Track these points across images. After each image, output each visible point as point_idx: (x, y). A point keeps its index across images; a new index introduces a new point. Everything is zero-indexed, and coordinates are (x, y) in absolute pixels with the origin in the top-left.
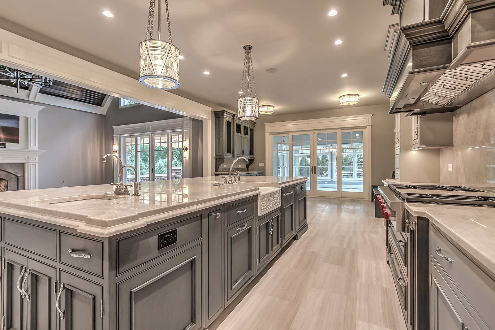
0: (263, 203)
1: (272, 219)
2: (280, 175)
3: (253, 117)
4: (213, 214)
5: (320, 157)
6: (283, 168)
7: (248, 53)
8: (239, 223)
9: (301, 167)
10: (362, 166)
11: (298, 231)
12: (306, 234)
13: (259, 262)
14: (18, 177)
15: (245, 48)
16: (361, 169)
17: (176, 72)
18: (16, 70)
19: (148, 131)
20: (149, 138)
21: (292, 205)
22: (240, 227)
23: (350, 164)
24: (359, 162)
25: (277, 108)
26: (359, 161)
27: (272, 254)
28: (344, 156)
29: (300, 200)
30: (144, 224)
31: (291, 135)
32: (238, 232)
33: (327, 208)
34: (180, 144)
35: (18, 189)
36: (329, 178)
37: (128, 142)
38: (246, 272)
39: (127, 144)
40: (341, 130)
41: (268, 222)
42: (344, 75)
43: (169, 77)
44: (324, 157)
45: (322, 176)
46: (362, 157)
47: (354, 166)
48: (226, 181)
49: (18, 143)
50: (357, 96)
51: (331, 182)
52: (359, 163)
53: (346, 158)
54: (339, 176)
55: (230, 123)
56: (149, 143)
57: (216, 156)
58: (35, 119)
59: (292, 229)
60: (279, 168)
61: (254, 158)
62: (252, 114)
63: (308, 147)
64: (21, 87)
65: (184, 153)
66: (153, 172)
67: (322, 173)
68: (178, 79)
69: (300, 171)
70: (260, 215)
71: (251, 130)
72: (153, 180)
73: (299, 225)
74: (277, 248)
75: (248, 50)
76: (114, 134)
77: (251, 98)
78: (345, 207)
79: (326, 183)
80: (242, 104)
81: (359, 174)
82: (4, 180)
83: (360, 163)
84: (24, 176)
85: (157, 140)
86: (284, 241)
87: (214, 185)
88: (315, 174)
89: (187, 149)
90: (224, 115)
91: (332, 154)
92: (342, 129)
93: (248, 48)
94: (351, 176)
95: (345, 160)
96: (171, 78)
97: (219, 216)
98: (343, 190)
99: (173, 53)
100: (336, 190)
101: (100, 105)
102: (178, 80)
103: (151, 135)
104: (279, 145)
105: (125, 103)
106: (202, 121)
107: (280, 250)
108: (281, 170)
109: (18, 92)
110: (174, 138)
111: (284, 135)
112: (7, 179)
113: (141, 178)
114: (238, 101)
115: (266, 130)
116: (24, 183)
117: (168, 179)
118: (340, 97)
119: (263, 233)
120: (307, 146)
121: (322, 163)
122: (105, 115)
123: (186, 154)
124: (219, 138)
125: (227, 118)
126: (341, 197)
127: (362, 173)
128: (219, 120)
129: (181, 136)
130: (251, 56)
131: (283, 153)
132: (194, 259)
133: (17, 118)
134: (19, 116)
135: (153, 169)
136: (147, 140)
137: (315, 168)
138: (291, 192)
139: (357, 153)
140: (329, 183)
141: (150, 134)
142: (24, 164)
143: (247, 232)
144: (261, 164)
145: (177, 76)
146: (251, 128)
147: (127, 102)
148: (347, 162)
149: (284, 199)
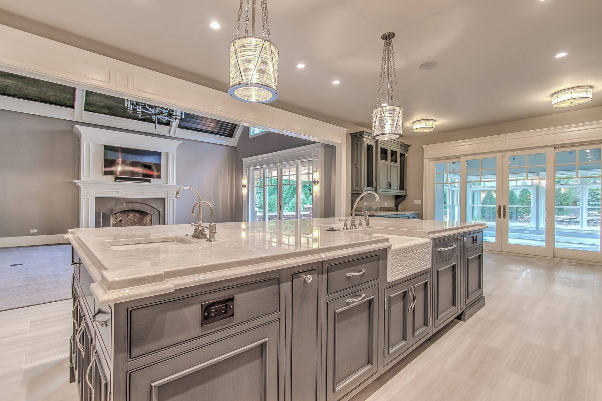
0: (397, 262)
1: (414, 286)
2: (448, 219)
3: (395, 134)
4: (303, 276)
5: (518, 193)
6: (453, 208)
7: (388, 45)
8: (350, 290)
9: (484, 207)
10: (600, 207)
11: (465, 307)
12: (481, 313)
13: (389, 353)
14: (159, 211)
15: (384, 37)
16: (598, 212)
17: (272, 77)
18: (155, 106)
19: (276, 162)
20: (277, 171)
21: (454, 267)
22: (352, 297)
23: (575, 203)
24: (593, 201)
25: (441, 122)
26: (594, 199)
27: (413, 343)
28: (563, 192)
29: (469, 258)
30: (170, 289)
31: (463, 159)
32: (348, 304)
33: (525, 272)
34: (311, 176)
35: (159, 224)
36: (532, 225)
37: (257, 175)
38: (362, 367)
39: (256, 177)
40: (554, 148)
41: (407, 291)
42: (561, 55)
43: (263, 84)
44: (525, 193)
45: (520, 221)
46: (599, 192)
47: (582, 208)
48: (346, 225)
49: (160, 178)
50: (589, 89)
51: (537, 231)
52: (593, 203)
53: (568, 194)
54: (550, 222)
55: (372, 147)
56: (277, 176)
57: (352, 190)
58: (174, 154)
59: (454, 304)
60: (445, 208)
61: (406, 193)
62: (392, 130)
63: (494, 178)
64: (159, 123)
65: (315, 187)
66: (280, 210)
67: (521, 217)
68: (275, 86)
69: (482, 213)
70: (390, 279)
71: (402, 155)
72: (280, 219)
73: (468, 298)
74: (422, 332)
75: (388, 39)
76: (244, 167)
77: (391, 107)
78: (561, 274)
79: (525, 232)
80: (379, 116)
81: (593, 220)
82: (149, 214)
83: (597, 203)
84: (164, 211)
85: (286, 172)
86: (437, 323)
87: (327, 230)
88: (504, 218)
89: (317, 182)
90: (363, 137)
91: (537, 188)
92: (556, 147)
93: (388, 37)
94: (577, 222)
95: (565, 197)
96: (266, 86)
97: (309, 280)
98: (557, 245)
99: (268, 52)
100: (543, 244)
101: (231, 135)
102: (274, 88)
103: (280, 167)
104: (445, 175)
105: (256, 131)
106: (335, 146)
107: (430, 335)
108: (448, 210)
109: (156, 128)
110: (304, 170)
111: (454, 160)
112: (151, 214)
113: (268, 216)
114: (372, 113)
115: (425, 155)
116: (164, 218)
117: (297, 218)
118: (552, 95)
119: (397, 308)
120: (492, 176)
121: (522, 202)
122: (236, 146)
123: (316, 189)
124: (357, 168)
125: (367, 141)
126: (554, 257)
127: (599, 218)
128: (357, 144)
129: (311, 167)
130: (392, 47)
131: (453, 187)
132: (265, 343)
133: (159, 154)
134: (161, 152)
135: (280, 206)
136: (275, 173)
137: (504, 210)
138: (453, 246)
139: (588, 187)
140: (531, 232)
141: (278, 165)
142: (164, 199)
143: (367, 304)
144: (417, 202)
145: (273, 82)
146: (403, 152)
147: (257, 131)
148: (568, 200)
149: (437, 256)
